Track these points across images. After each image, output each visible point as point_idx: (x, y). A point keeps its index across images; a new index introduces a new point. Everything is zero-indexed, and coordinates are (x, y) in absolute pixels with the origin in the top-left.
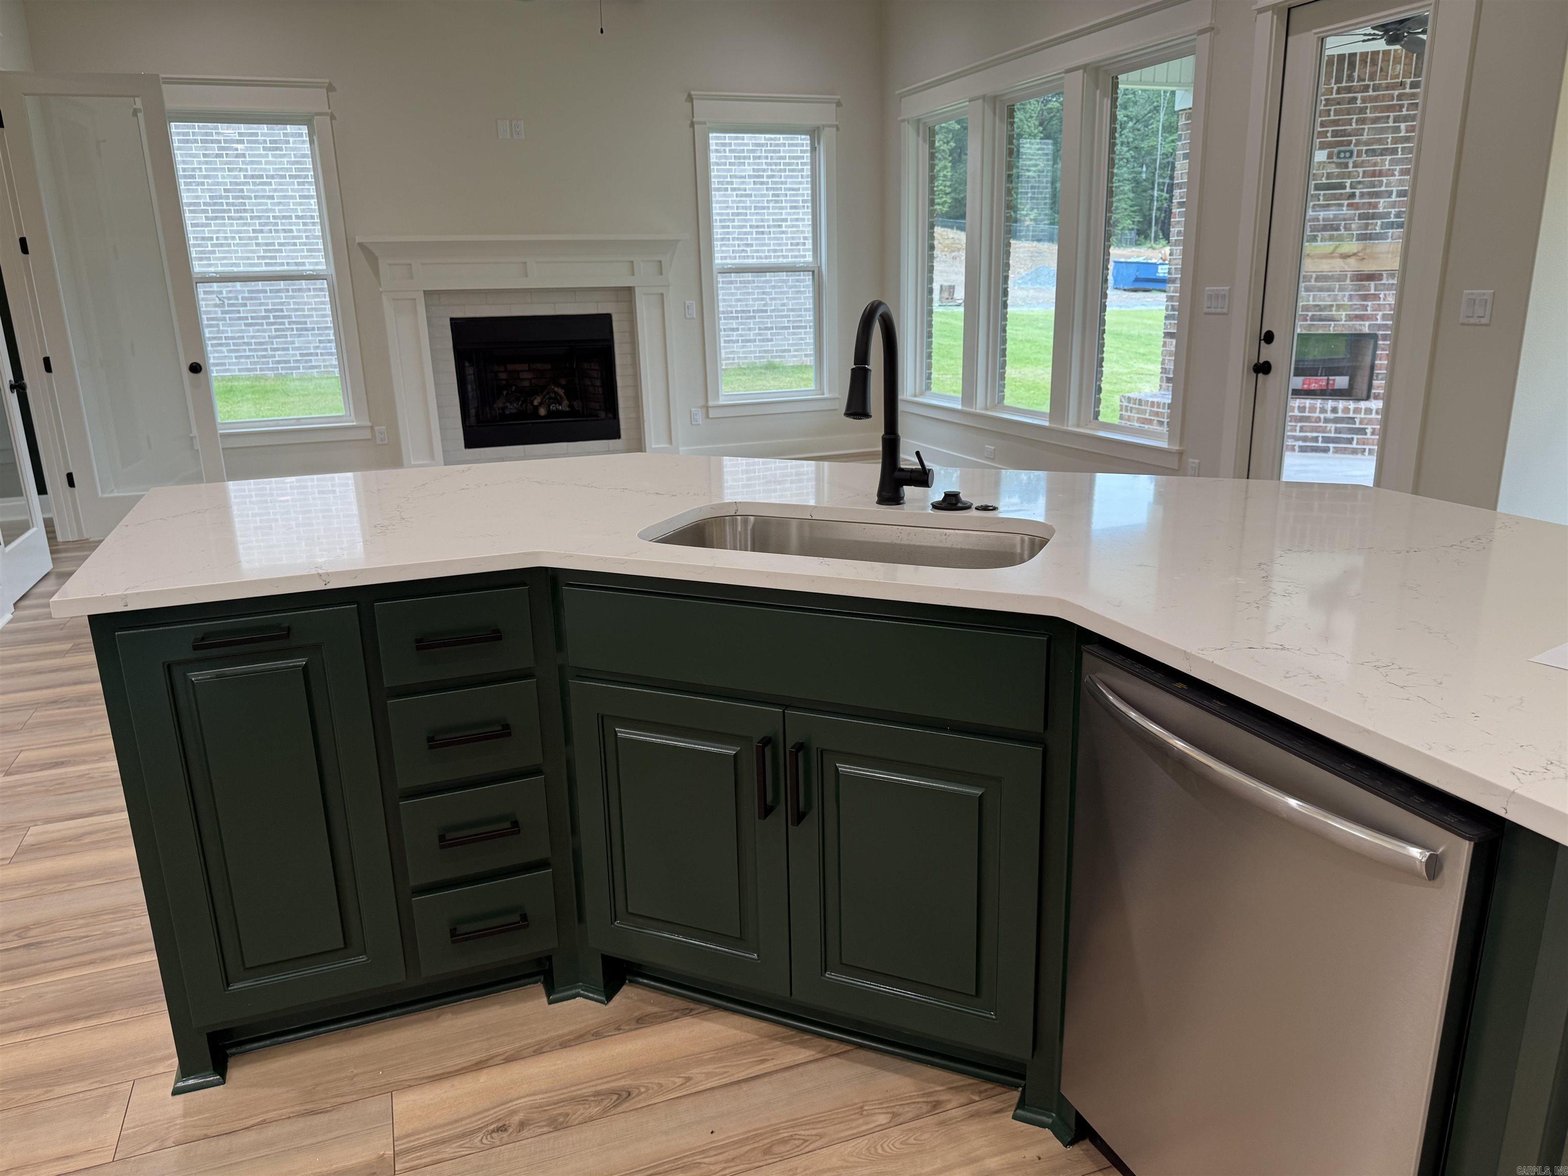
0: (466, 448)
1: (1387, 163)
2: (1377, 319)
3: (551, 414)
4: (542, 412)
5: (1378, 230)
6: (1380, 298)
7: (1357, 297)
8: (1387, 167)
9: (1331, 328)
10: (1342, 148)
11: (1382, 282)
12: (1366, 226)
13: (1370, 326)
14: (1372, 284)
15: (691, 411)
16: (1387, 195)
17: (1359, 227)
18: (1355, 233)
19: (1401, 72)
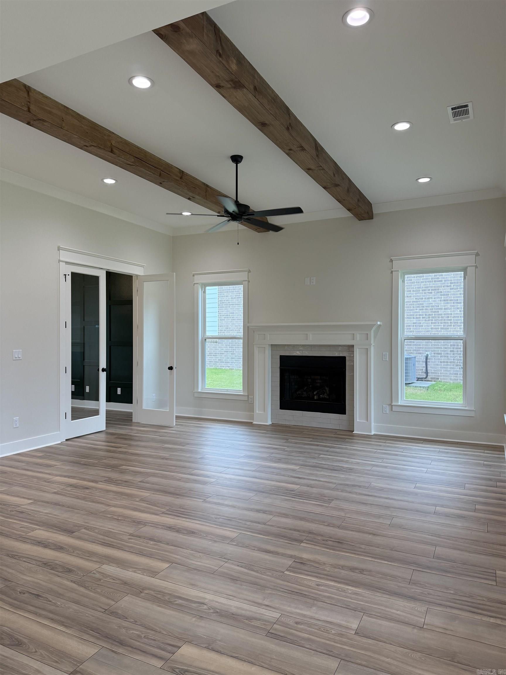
0: (280, 409)
3: (319, 399)
4: (316, 397)
15: (383, 406)
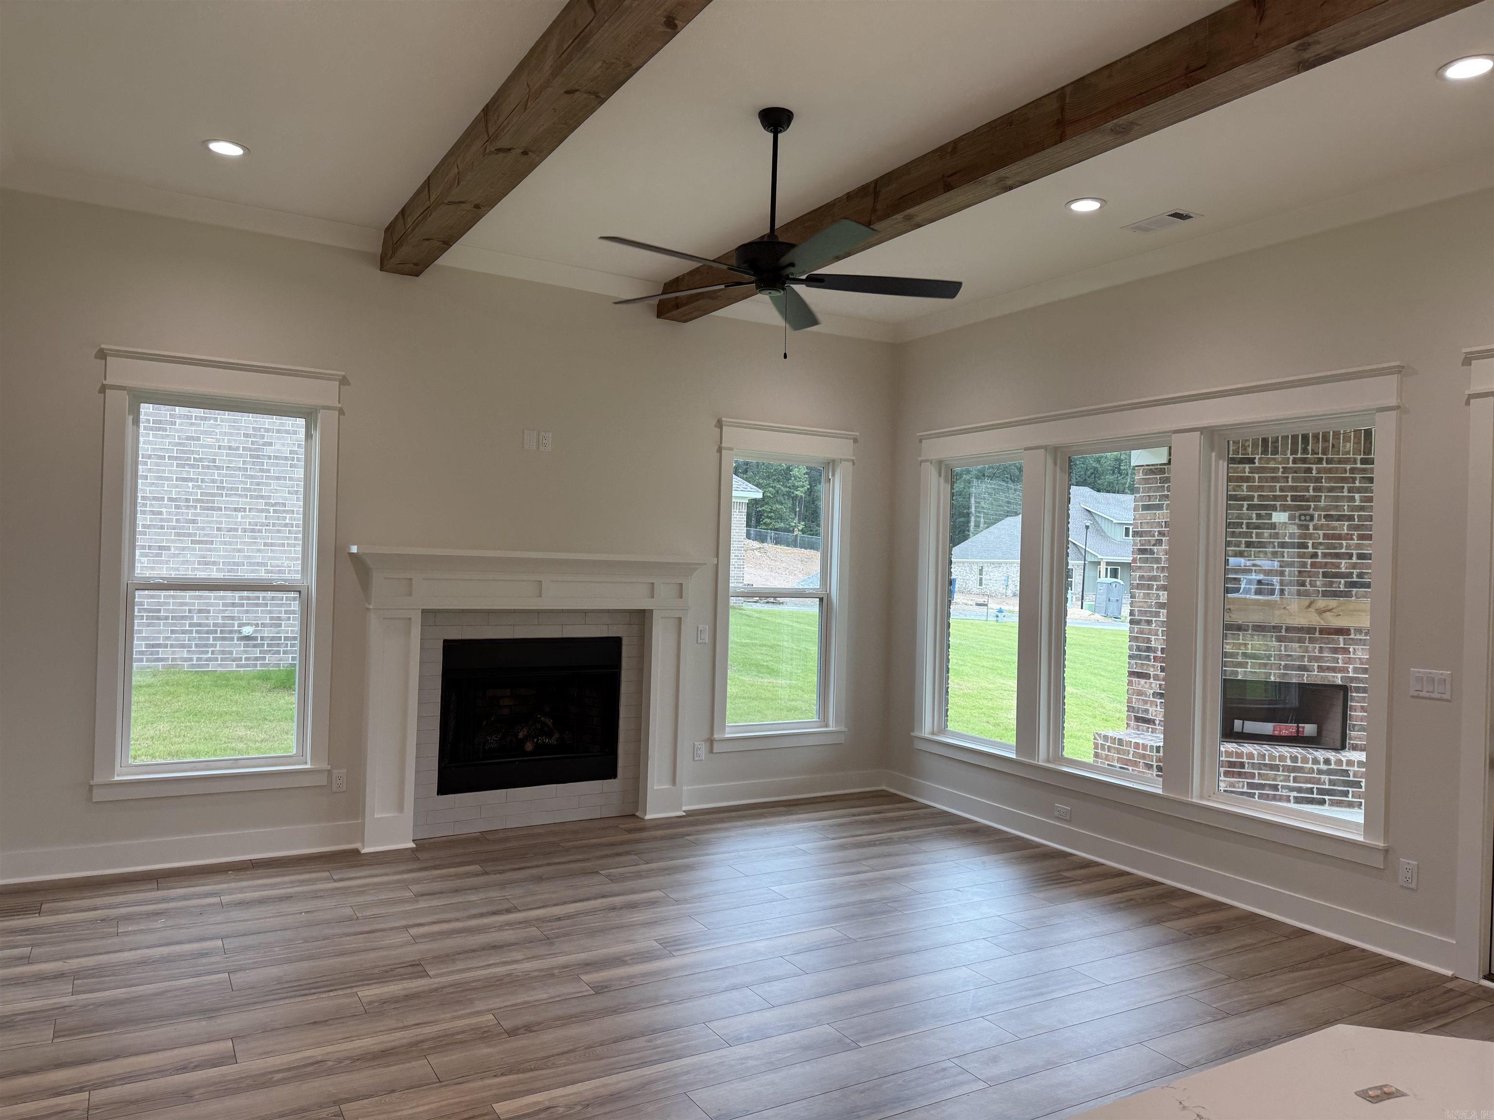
1: (1345, 528)
2: (1348, 672)
4: (530, 747)
5: (1342, 588)
6: (1350, 652)
7: (1327, 650)
8: (1346, 531)
9: (1305, 678)
10: (1303, 512)
11: (1351, 637)
12: (1331, 584)
13: (1342, 677)
14: (1341, 638)
15: (696, 745)
16: (1348, 557)
17: (1325, 584)
18: (1320, 589)
19: (1352, 450)
